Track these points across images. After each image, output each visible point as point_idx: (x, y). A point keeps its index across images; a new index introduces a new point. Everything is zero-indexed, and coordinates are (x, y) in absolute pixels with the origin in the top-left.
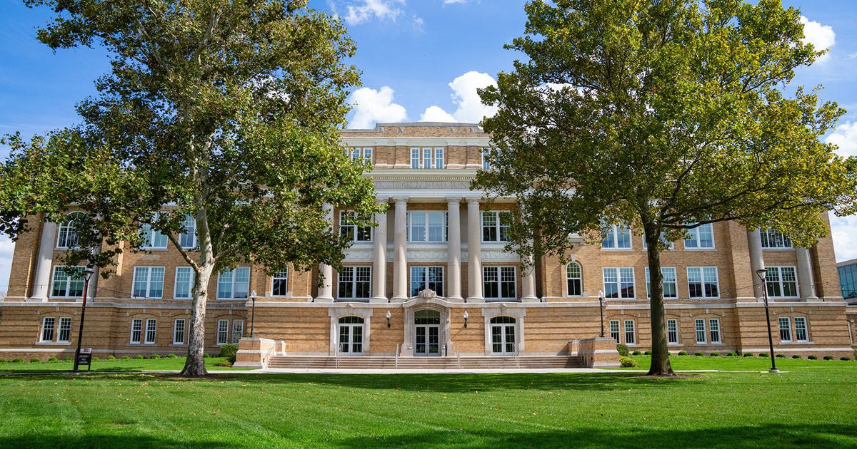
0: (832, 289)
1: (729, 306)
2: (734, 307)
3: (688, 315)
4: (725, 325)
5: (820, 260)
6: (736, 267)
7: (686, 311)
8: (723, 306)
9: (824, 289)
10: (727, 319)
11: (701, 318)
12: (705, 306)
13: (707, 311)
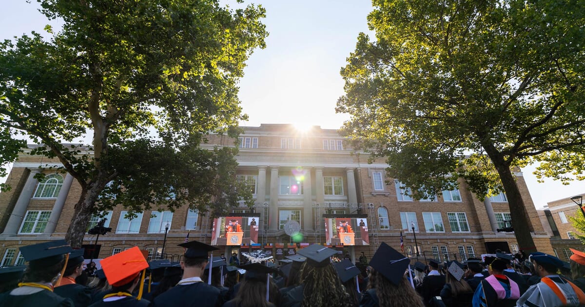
0: (538, 227)
1: (477, 237)
2: (481, 237)
3: (453, 243)
4: (477, 250)
5: (526, 208)
6: (478, 212)
7: (452, 240)
8: (474, 237)
9: (534, 227)
10: (478, 246)
11: (461, 245)
12: (463, 237)
13: (464, 240)
